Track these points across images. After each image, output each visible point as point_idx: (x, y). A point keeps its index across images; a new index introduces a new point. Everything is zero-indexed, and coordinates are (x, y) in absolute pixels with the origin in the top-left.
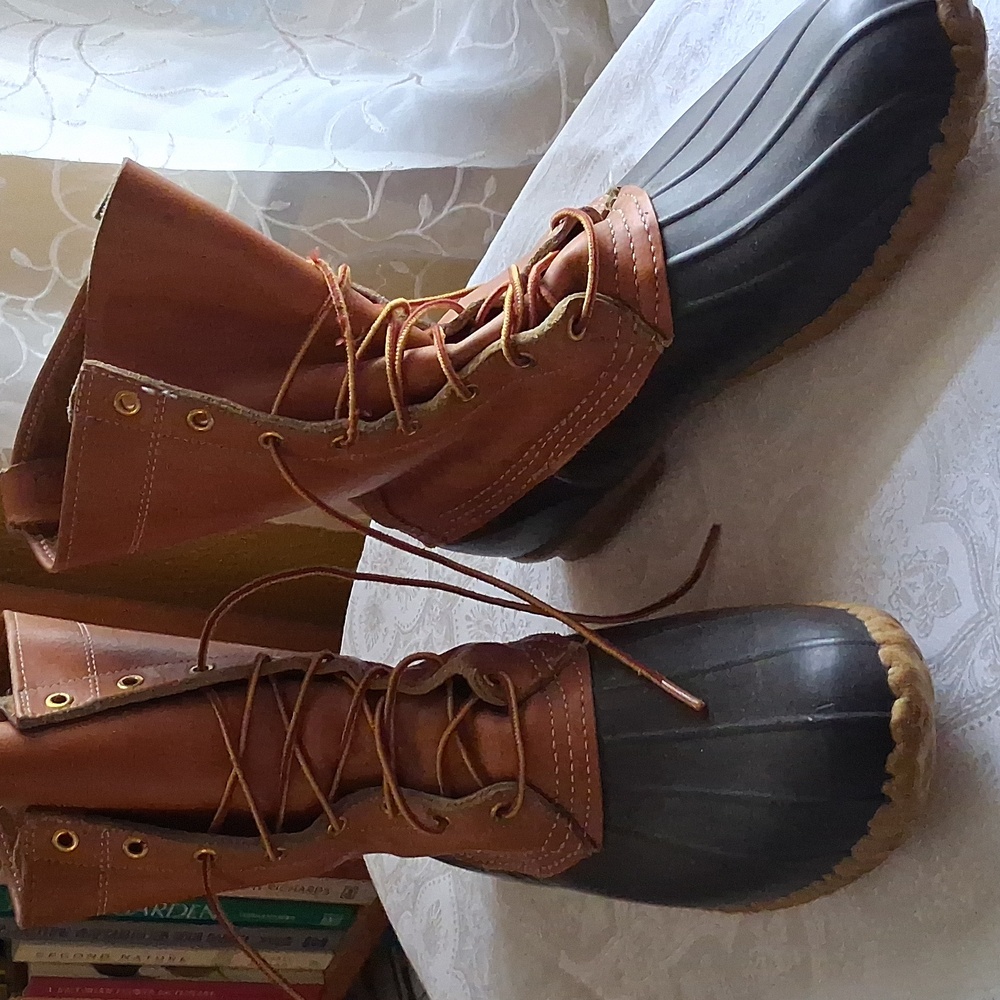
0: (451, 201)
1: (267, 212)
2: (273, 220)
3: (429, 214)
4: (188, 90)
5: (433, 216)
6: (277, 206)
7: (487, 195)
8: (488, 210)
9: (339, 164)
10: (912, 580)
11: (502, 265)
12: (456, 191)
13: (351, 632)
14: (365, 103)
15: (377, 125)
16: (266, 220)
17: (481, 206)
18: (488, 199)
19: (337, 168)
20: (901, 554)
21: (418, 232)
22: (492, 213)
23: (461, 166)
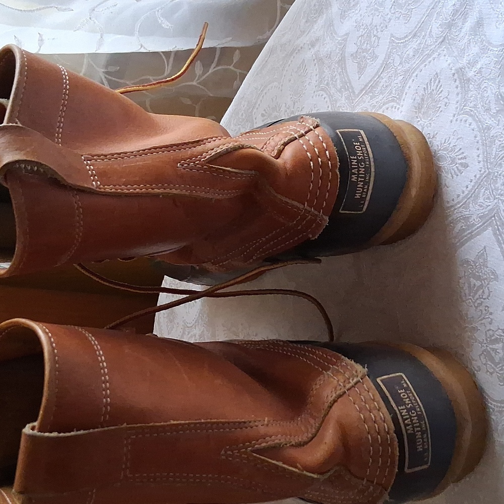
0: (213, 65)
1: (107, 73)
2: (110, 77)
3: (201, 73)
4: (47, 7)
5: (204, 74)
6: (112, 69)
7: (234, 62)
8: (235, 70)
9: (144, 48)
10: (494, 346)
11: (242, 115)
12: (216, 59)
13: (159, 323)
14: (158, 11)
15: (166, 25)
16: (105, 77)
17: (231, 67)
18: (235, 63)
19: (143, 50)
20: (488, 328)
21: (194, 83)
22: (238, 71)
23: (219, 46)
